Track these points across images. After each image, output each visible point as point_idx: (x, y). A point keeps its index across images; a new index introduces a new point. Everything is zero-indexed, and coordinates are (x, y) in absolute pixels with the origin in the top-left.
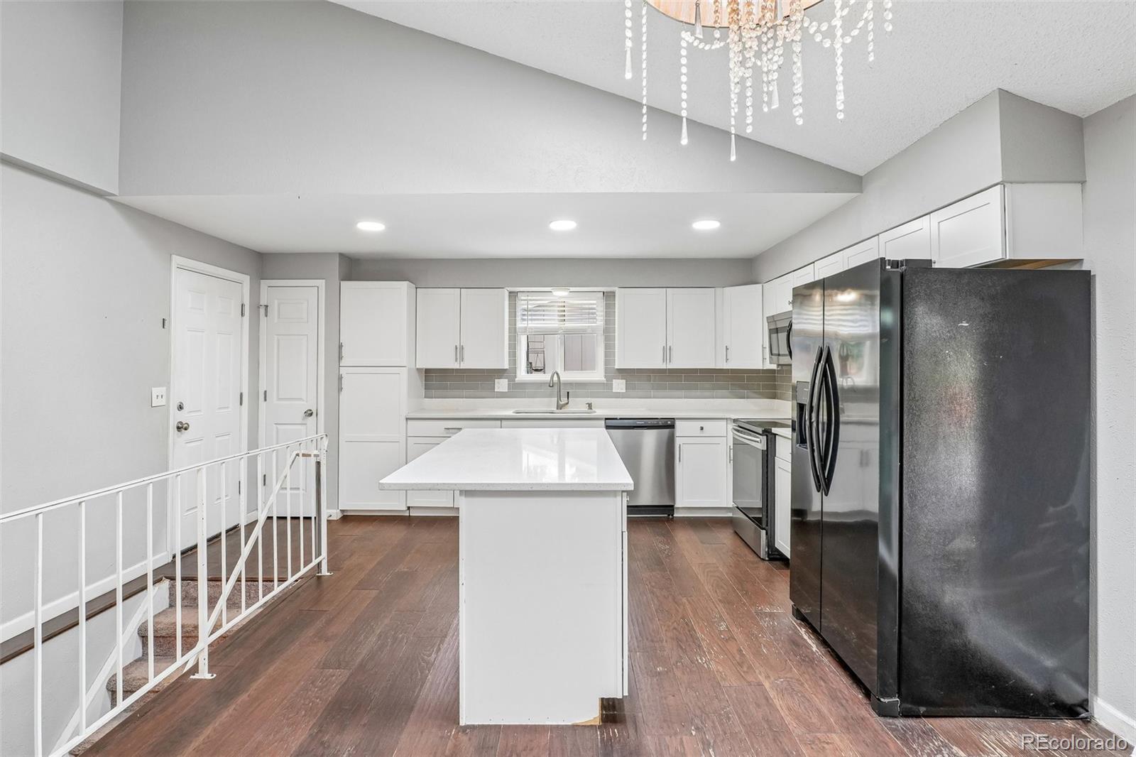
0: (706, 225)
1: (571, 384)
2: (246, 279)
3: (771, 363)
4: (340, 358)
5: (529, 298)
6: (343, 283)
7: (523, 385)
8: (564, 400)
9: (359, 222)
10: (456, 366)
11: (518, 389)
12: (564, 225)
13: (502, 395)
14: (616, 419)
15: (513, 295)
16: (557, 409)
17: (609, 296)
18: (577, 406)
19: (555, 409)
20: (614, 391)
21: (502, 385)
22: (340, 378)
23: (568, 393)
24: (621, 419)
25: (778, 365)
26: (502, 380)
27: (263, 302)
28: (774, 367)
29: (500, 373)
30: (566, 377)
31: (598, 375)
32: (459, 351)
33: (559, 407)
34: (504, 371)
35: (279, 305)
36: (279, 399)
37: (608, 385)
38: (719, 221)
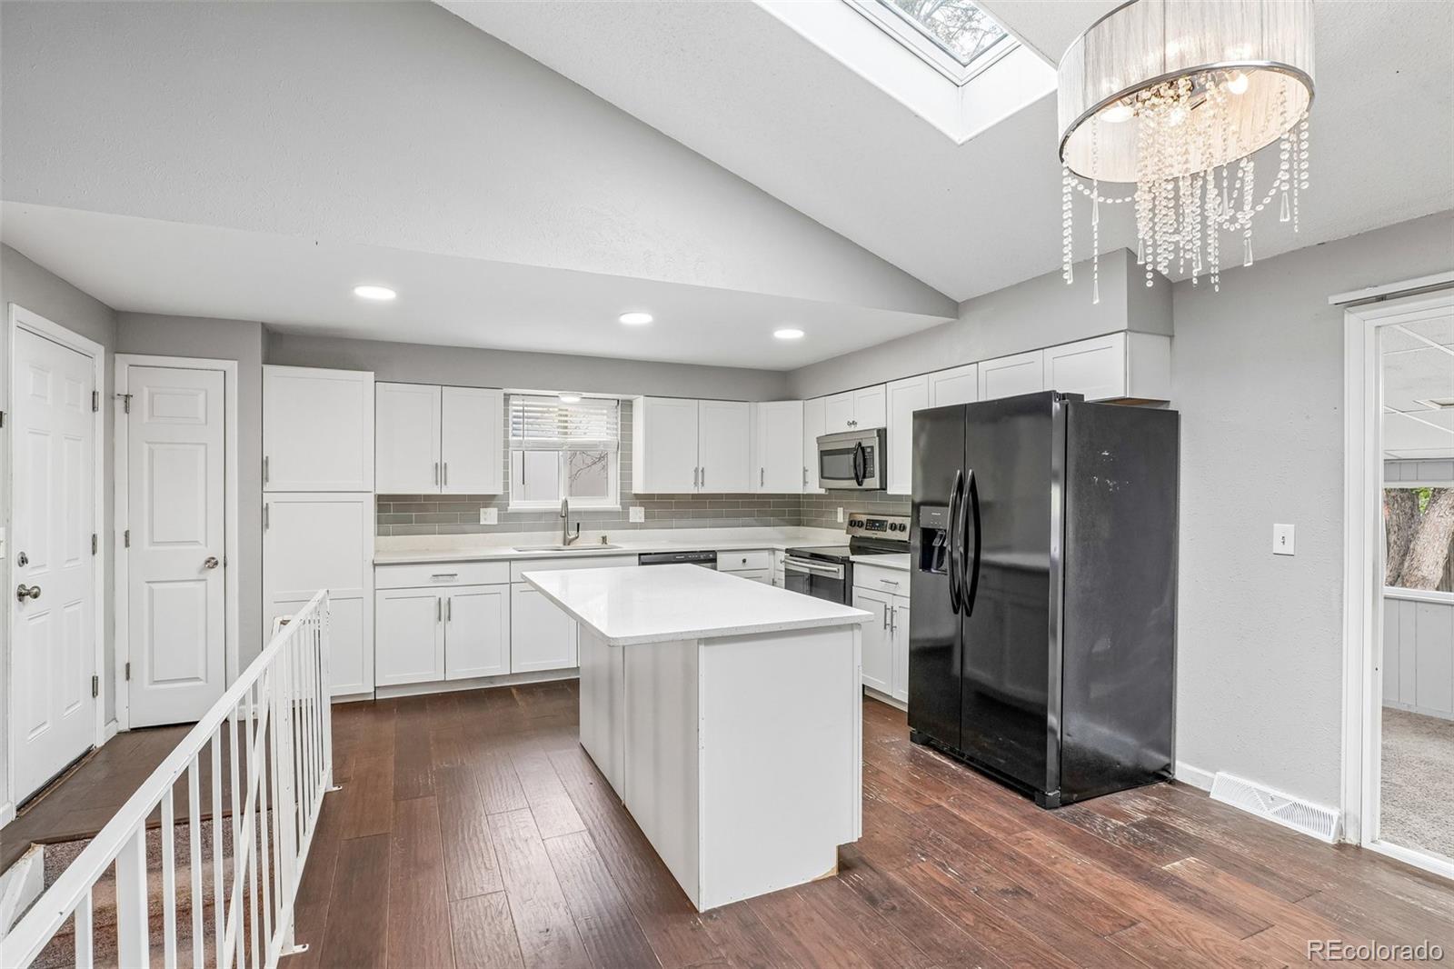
0: (789, 334)
1: (578, 513)
2: (99, 350)
3: (820, 487)
4: (264, 478)
5: (525, 403)
6: (267, 368)
7: (518, 515)
8: (573, 534)
9: (358, 286)
10: (435, 491)
11: (511, 521)
12: (637, 319)
13: (489, 529)
14: (650, 554)
15: (507, 397)
16: (565, 545)
17: (627, 406)
18: (589, 540)
19: (561, 545)
20: (631, 521)
21: (489, 516)
22: (265, 510)
23: (578, 524)
24: (655, 554)
25: (827, 489)
26: (489, 509)
27: (122, 388)
28: (822, 491)
29: (487, 500)
30: (576, 504)
31: (611, 502)
32: (441, 471)
33: (567, 542)
34: (493, 497)
35: (152, 396)
36: (153, 543)
37: (624, 514)
38: (803, 331)
